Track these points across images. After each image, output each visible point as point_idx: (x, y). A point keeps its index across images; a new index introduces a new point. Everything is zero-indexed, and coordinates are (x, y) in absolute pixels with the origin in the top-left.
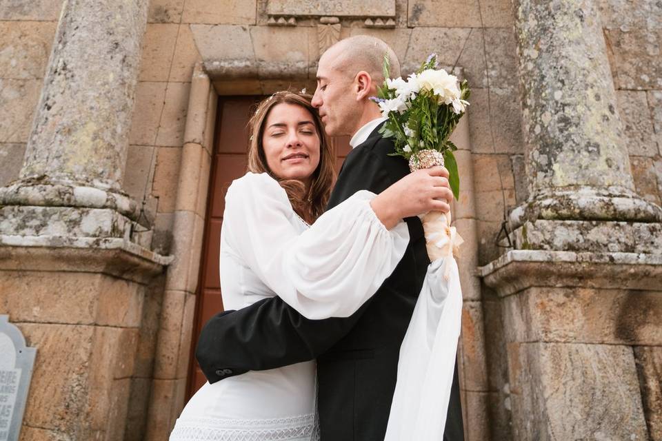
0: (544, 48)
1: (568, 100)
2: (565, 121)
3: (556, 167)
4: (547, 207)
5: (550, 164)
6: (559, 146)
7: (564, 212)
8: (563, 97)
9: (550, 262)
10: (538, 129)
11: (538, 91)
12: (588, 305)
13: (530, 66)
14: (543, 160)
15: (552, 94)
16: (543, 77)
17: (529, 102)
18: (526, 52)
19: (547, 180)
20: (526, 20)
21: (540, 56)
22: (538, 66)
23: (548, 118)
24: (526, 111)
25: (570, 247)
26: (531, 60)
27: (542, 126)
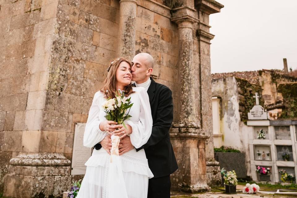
0: (189, 94)
1: (192, 105)
2: (191, 109)
3: (189, 117)
4: (190, 125)
5: (188, 117)
6: (190, 114)
7: (192, 126)
8: (191, 105)
9: (195, 136)
10: (186, 110)
11: (187, 102)
12: (195, 142)
13: (186, 97)
14: (187, 116)
15: (190, 104)
16: (188, 100)
17: (184, 104)
18: (185, 93)
19: (187, 120)
20: (186, 87)
21: (188, 95)
22: (187, 97)
23: (188, 108)
24: (183, 105)
25: (194, 133)
26: (186, 95)
27: (187, 109)
